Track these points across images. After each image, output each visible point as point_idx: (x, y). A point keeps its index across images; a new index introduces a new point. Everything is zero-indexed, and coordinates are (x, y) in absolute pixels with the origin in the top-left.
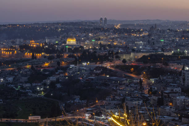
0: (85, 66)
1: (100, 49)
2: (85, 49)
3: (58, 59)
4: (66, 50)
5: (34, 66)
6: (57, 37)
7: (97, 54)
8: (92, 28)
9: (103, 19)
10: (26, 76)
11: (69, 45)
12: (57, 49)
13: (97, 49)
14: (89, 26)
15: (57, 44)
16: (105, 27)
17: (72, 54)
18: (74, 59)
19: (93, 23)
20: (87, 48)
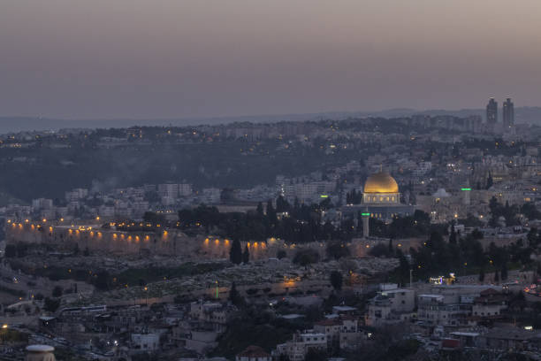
0: (441, 289)
1: (493, 223)
2: (434, 221)
3: (333, 262)
4: (360, 228)
5: (242, 290)
6: (324, 178)
7: (485, 243)
8: (456, 139)
9: (500, 106)
10: (208, 327)
11: (372, 209)
12: (328, 223)
13: (481, 224)
14: (443, 131)
15: (326, 204)
16: (505, 137)
17: (386, 241)
18: (395, 262)
19: (458, 121)
20: (443, 220)
